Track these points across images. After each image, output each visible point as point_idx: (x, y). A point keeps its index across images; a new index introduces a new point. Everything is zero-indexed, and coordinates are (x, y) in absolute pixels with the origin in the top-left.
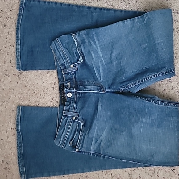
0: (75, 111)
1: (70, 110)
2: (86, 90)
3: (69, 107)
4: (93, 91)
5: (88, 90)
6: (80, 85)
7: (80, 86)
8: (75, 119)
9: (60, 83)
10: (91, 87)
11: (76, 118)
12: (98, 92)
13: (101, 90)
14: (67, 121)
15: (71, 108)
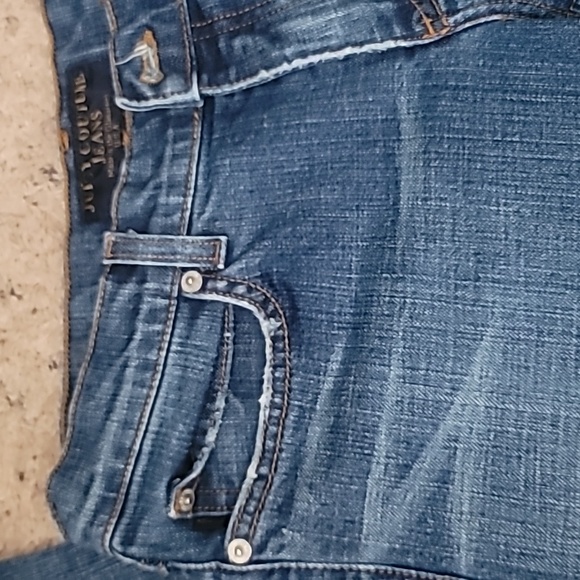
0: (198, 226)
1: (158, 221)
2: (288, 52)
3: (146, 194)
4: (348, 51)
5: (303, 55)
6: (233, 35)
7: (237, 43)
8: (203, 289)
9: (65, 58)
10: (321, 20)
11: (209, 275)
12: (391, 44)
13: (406, 23)
14: (136, 311)
15: (162, 200)
